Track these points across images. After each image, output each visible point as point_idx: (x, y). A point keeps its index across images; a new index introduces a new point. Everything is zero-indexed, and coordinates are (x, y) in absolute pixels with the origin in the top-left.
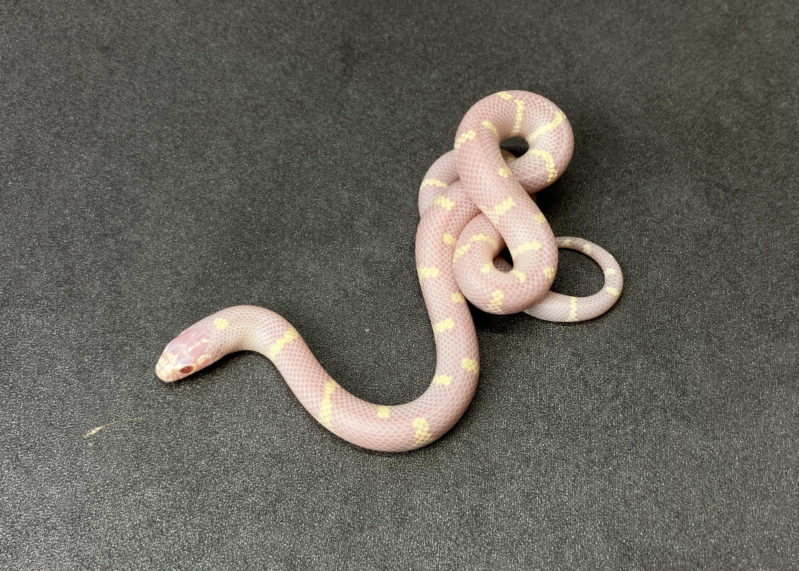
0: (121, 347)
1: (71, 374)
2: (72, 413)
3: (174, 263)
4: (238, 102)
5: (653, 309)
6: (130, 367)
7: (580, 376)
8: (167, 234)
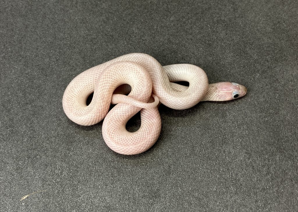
0: (35, 156)
1: (13, 170)
2: (15, 189)
3: (58, 115)
4: (84, 37)
5: (283, 130)
6: (40, 166)
7: (250, 164)
8: (55, 102)
